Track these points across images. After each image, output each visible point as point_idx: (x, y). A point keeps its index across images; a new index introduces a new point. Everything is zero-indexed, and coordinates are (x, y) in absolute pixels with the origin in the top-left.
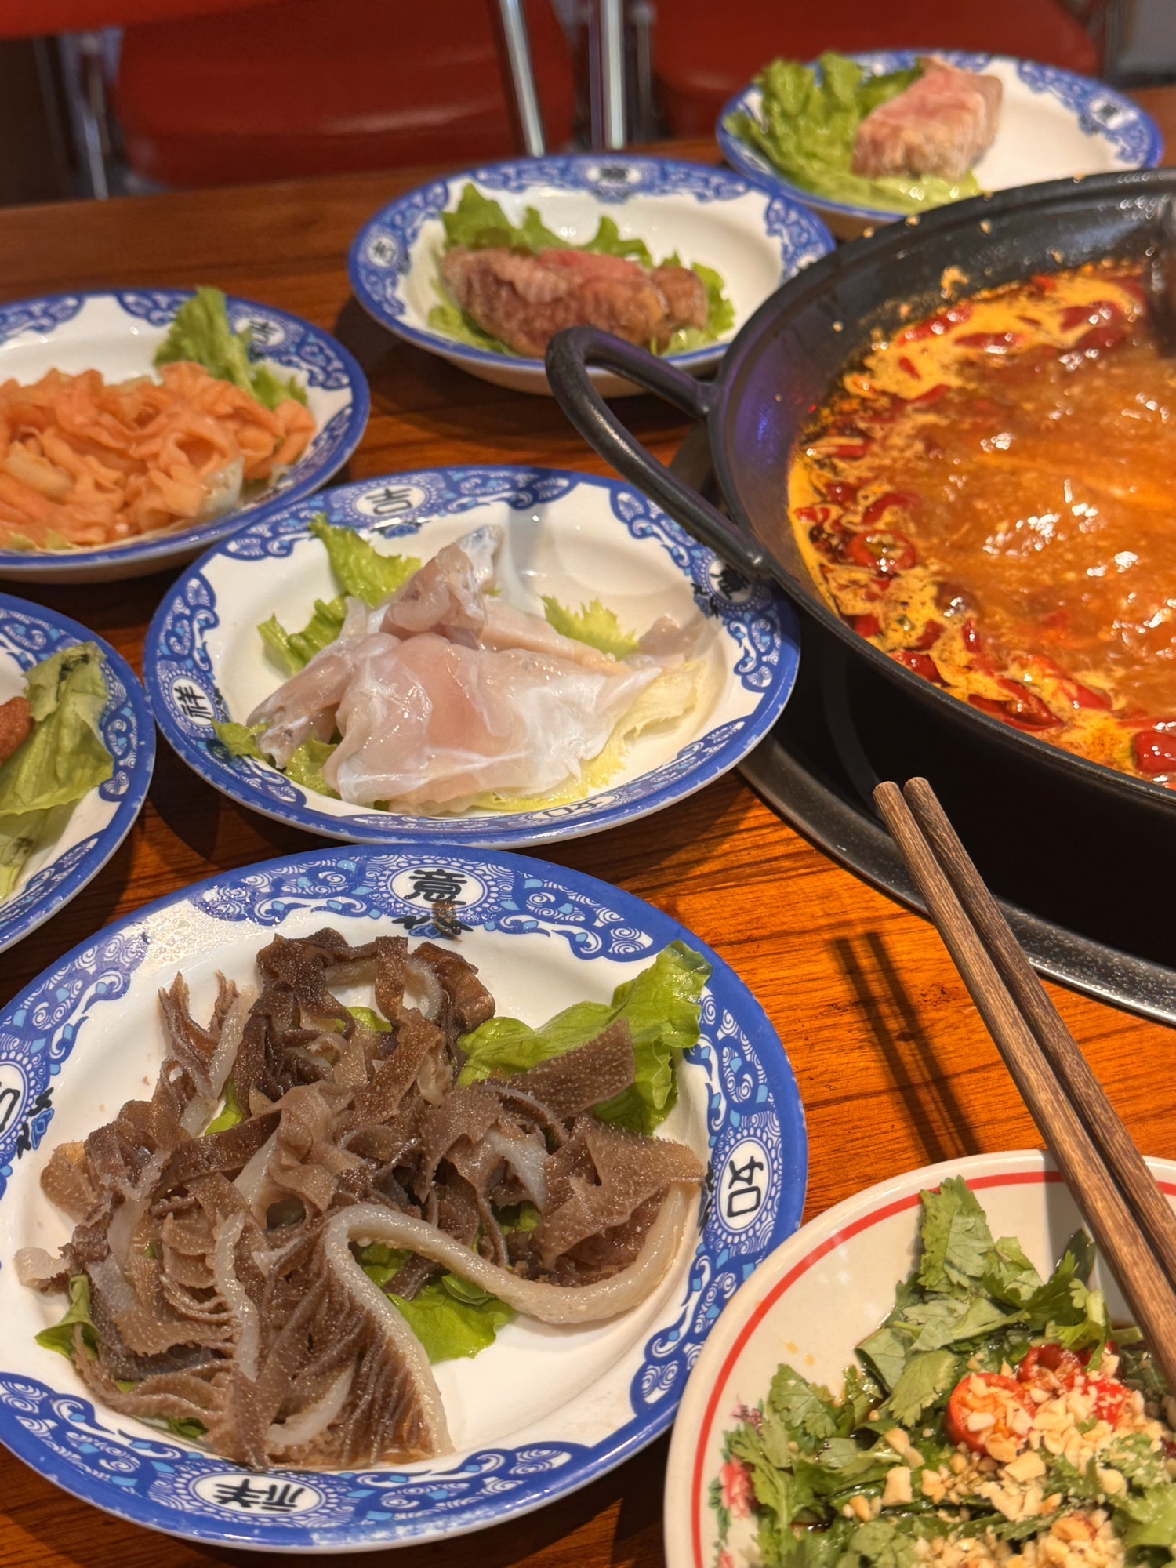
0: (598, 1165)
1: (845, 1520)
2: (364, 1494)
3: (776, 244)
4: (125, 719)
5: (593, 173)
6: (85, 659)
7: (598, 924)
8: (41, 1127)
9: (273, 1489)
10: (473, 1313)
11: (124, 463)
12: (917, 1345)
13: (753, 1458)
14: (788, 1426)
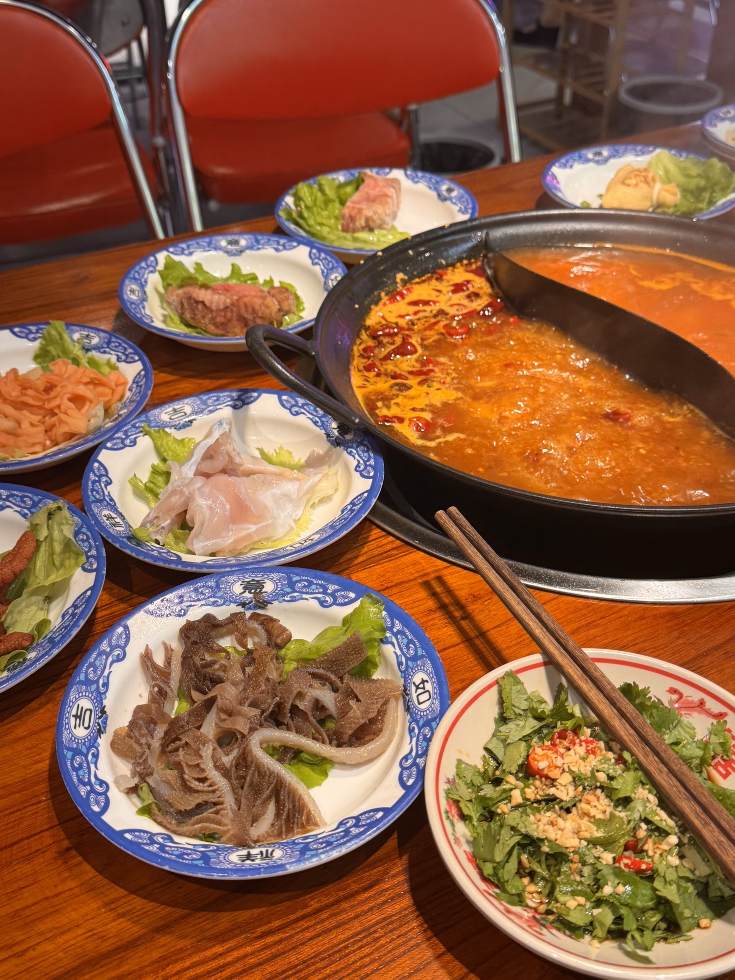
0: (358, 694)
1: (499, 815)
2: (301, 846)
3: (317, 269)
4: (84, 533)
5: (223, 243)
6: (59, 508)
7: (329, 591)
8: (105, 723)
9: (261, 853)
10: (315, 767)
11: (41, 412)
12: (509, 741)
13: (457, 798)
14: (466, 783)
